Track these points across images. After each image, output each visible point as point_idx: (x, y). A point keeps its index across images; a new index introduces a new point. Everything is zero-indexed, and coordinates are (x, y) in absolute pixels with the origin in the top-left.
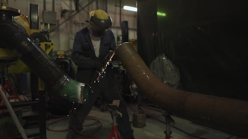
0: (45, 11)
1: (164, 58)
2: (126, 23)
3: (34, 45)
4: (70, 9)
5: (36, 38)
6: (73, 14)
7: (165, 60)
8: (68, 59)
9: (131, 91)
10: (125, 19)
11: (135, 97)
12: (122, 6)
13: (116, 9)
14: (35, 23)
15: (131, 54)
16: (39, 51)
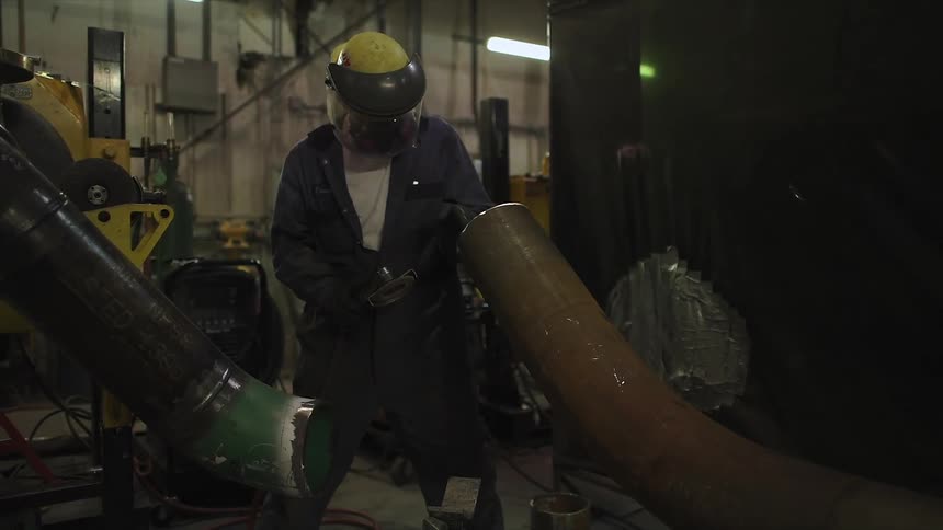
0: (172, 60)
1: (673, 267)
2: (500, 106)
3: (68, 222)
4: (274, 49)
5: (90, 186)
6: (285, 70)
7: (678, 275)
8: (255, 263)
9: (522, 391)
10: (494, 89)
11: (537, 417)
12: (480, 37)
13: (455, 51)
14: (108, 111)
15: (532, 261)
16: (95, 255)
